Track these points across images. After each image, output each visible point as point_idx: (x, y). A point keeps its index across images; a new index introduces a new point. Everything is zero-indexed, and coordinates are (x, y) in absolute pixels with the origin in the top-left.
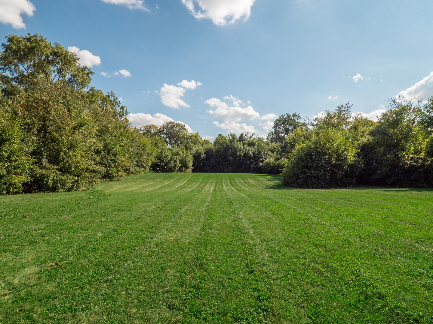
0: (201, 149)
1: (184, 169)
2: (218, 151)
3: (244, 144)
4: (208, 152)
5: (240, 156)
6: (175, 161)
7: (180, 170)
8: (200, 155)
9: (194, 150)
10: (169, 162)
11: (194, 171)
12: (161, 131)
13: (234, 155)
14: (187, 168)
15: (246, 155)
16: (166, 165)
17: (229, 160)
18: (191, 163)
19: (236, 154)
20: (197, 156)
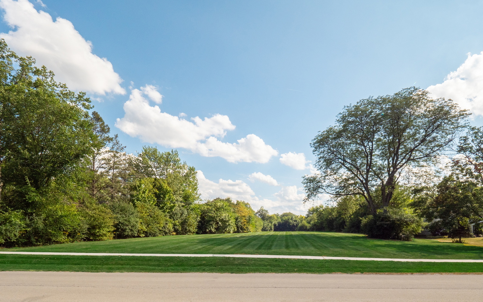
0: (276, 222)
1: (271, 230)
2: (283, 223)
3: (293, 220)
4: (279, 223)
5: (291, 225)
6: (268, 228)
7: (270, 231)
8: (276, 225)
9: (273, 223)
10: (266, 228)
11: (274, 231)
12: (257, 213)
13: (289, 225)
14: (272, 230)
15: (293, 225)
16: (265, 229)
17: (287, 227)
18: (273, 228)
19: (290, 225)
20: (275, 225)
